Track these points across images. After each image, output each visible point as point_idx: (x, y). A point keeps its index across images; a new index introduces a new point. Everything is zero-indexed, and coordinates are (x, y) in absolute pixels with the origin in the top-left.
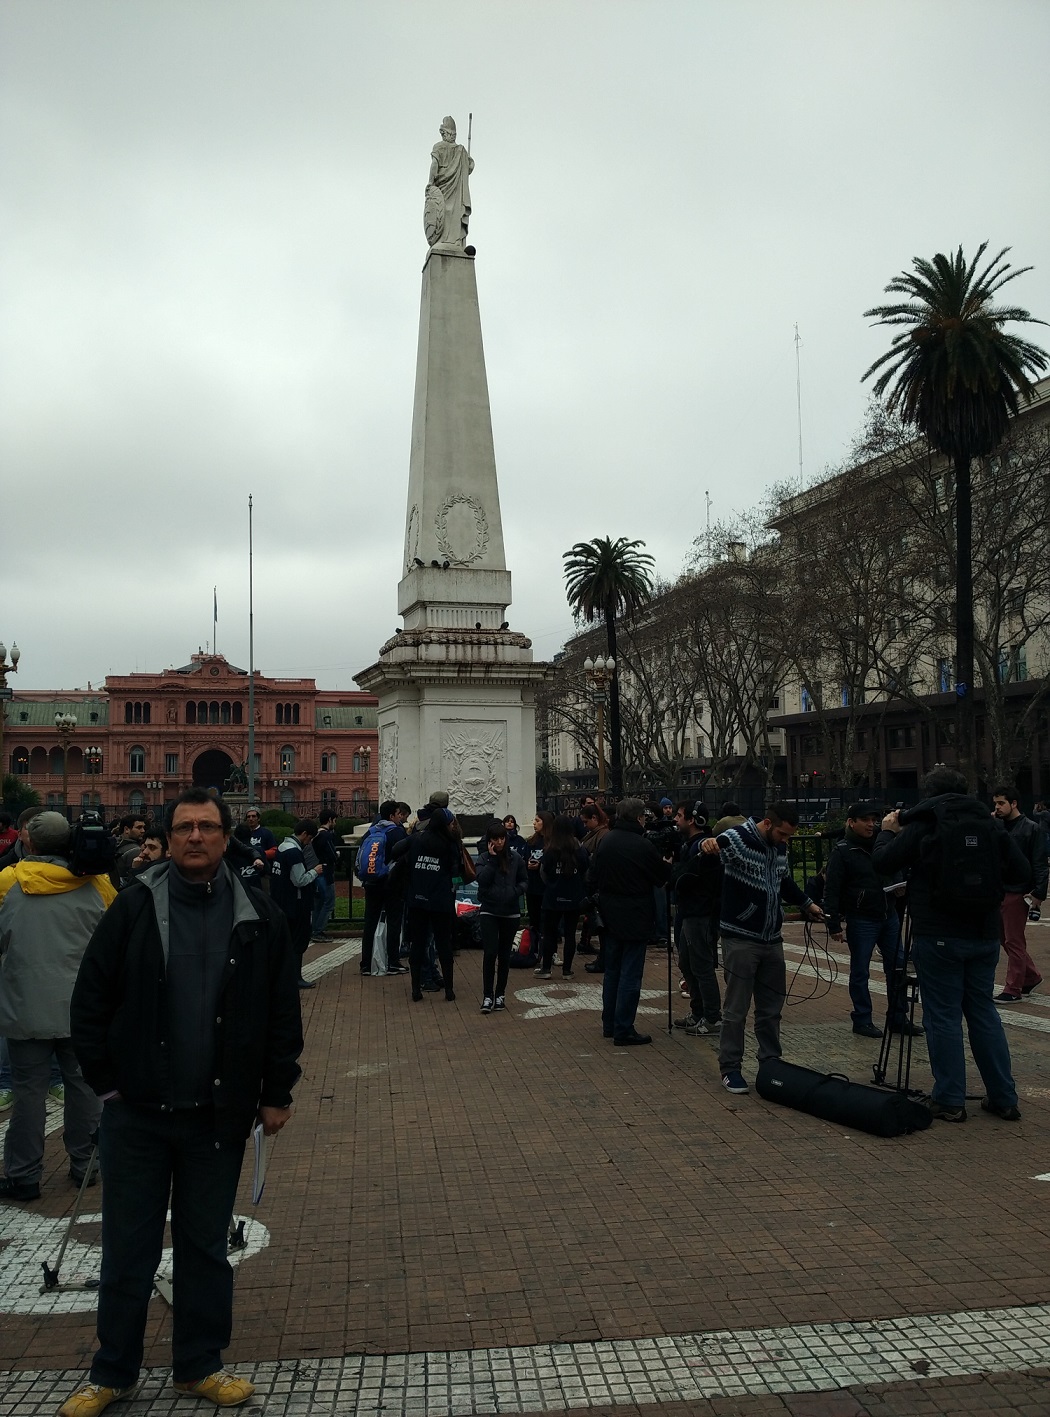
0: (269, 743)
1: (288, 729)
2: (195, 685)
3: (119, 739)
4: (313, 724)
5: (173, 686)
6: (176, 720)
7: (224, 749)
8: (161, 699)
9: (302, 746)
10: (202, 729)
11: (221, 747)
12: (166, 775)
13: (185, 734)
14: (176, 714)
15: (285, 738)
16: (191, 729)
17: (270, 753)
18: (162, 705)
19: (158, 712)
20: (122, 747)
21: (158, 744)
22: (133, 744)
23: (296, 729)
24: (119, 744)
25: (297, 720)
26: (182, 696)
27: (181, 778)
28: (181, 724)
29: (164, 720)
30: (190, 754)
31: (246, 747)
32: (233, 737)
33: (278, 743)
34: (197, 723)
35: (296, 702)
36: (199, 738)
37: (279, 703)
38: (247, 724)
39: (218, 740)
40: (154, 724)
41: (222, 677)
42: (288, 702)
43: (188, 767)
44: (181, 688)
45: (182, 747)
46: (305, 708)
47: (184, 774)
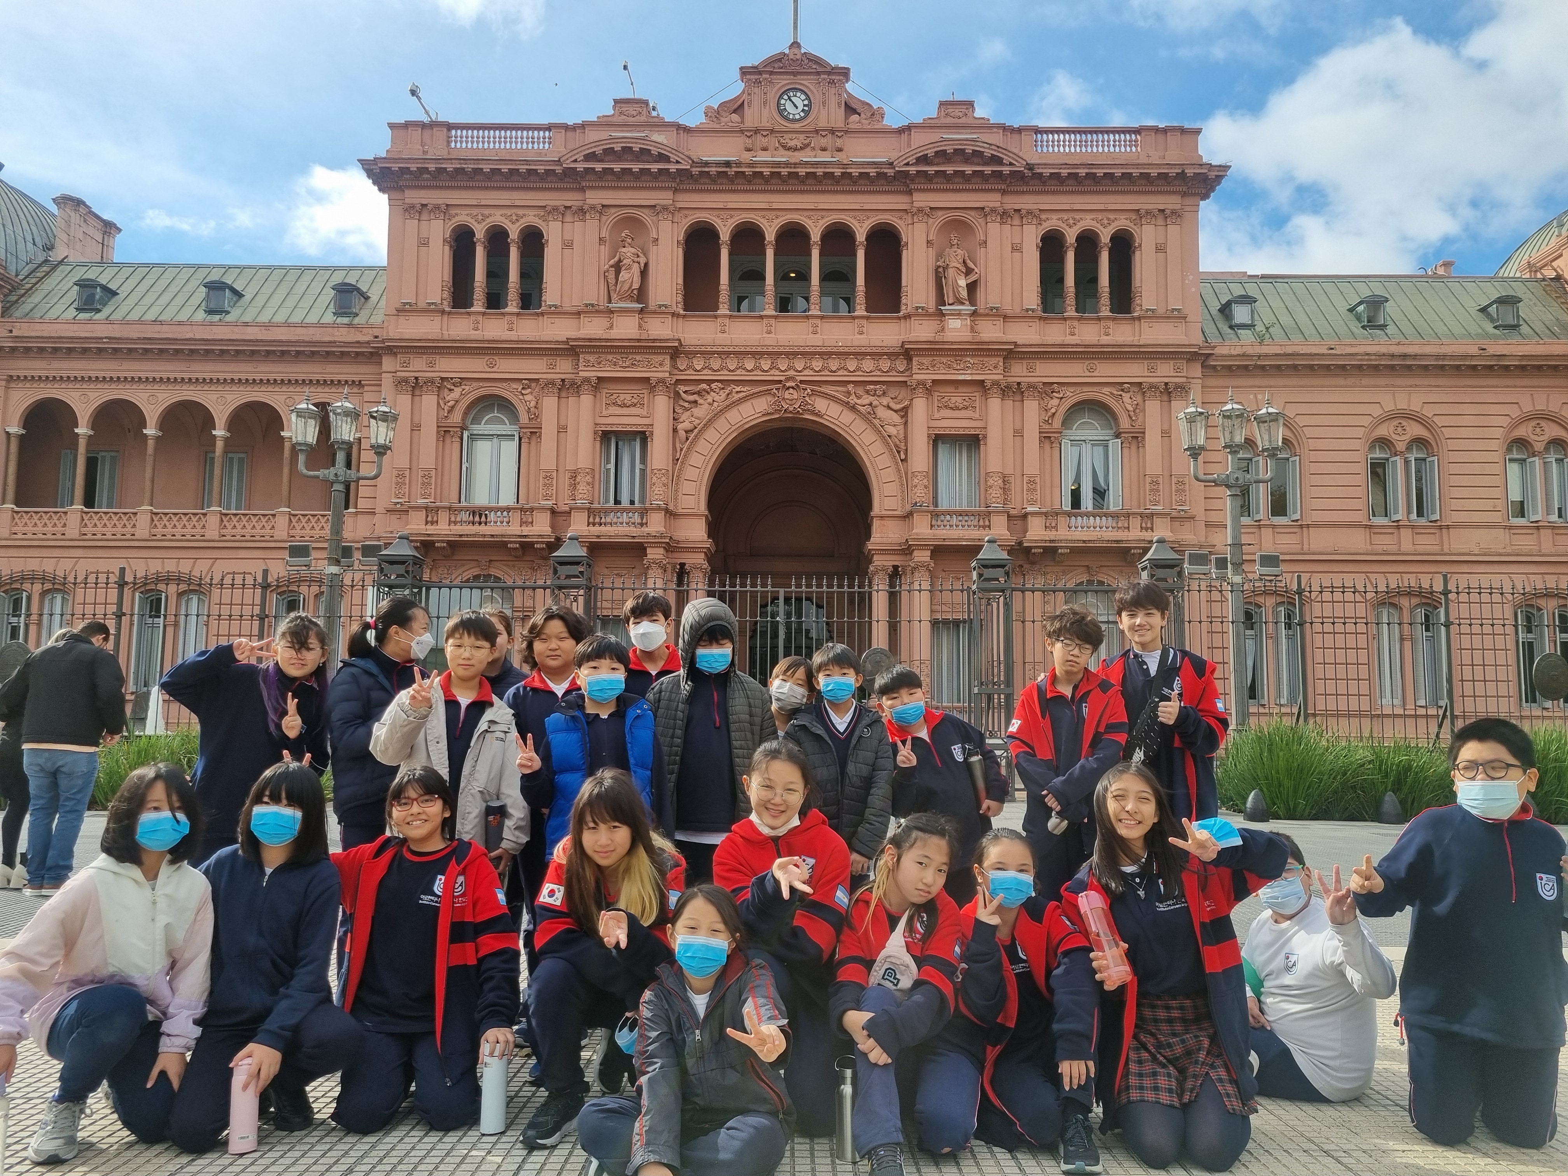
0: (1013, 390)
1: (1090, 335)
2: (717, 154)
3: (418, 366)
4: (1193, 312)
5: (623, 155)
6: (641, 295)
7: (830, 413)
8: (581, 212)
9: (1153, 407)
10: (746, 332)
11: (821, 405)
12: (593, 514)
13: (676, 352)
14: (644, 272)
15: (1073, 371)
16: (699, 331)
17: (1019, 433)
18: (587, 233)
19: (573, 263)
20: (429, 401)
21: (568, 387)
22: (473, 392)
23: (1124, 334)
24: (415, 386)
25: (1123, 300)
26: (663, 198)
27: (656, 524)
28: (661, 311)
29: (594, 293)
30: (694, 434)
31: (920, 407)
32: (868, 364)
33: (1047, 389)
34: (724, 310)
35: (1122, 222)
36: (731, 368)
37: (1052, 223)
38: (921, 313)
39: (808, 375)
40: (557, 312)
41: (823, 123)
42: (1087, 222)
43: (687, 487)
44: (662, 158)
45: (661, 404)
46: (1160, 249)
47: (670, 514)
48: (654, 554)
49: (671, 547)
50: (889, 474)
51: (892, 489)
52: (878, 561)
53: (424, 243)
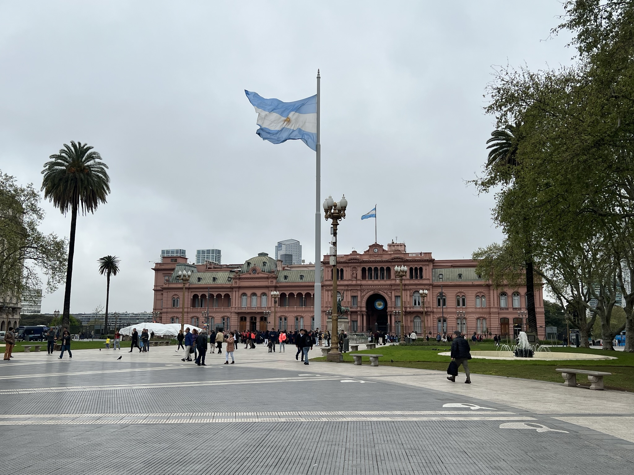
0: (405, 290)
1: (416, 282)
2: (366, 258)
3: (328, 288)
4: (431, 279)
5: (354, 259)
6: (356, 278)
7: (381, 293)
8: (348, 267)
10: (370, 282)
11: (380, 292)
12: (351, 308)
13: (361, 285)
14: (356, 274)
15: (414, 287)
16: (364, 282)
17: (407, 295)
18: (349, 269)
19: (347, 274)
20: (330, 292)
21: (347, 290)
23: (421, 282)
24: (328, 290)
25: (421, 277)
26: (359, 264)
27: (359, 309)
28: (359, 280)
29: (350, 278)
30: (364, 296)
31: (393, 292)
32: (386, 286)
33: (410, 290)
34: (367, 279)
35: (421, 266)
36: (368, 287)
37: (411, 266)
38: (393, 279)
39: (378, 288)
40: (345, 280)
41: (380, 253)
42: (416, 266)
43: (363, 303)
44: (358, 260)
45: (359, 292)
46: (426, 270)
47: (361, 307)
48: (359, 313)
49: (361, 311)
50: (389, 301)
51: (390, 303)
52: (388, 313)
53: (328, 271)
